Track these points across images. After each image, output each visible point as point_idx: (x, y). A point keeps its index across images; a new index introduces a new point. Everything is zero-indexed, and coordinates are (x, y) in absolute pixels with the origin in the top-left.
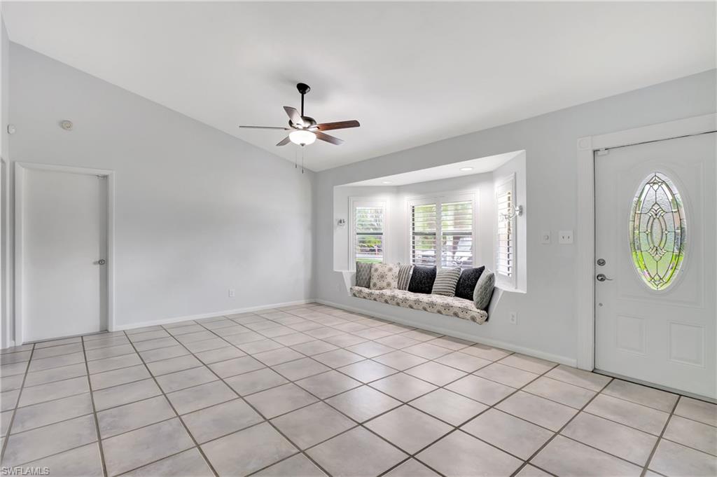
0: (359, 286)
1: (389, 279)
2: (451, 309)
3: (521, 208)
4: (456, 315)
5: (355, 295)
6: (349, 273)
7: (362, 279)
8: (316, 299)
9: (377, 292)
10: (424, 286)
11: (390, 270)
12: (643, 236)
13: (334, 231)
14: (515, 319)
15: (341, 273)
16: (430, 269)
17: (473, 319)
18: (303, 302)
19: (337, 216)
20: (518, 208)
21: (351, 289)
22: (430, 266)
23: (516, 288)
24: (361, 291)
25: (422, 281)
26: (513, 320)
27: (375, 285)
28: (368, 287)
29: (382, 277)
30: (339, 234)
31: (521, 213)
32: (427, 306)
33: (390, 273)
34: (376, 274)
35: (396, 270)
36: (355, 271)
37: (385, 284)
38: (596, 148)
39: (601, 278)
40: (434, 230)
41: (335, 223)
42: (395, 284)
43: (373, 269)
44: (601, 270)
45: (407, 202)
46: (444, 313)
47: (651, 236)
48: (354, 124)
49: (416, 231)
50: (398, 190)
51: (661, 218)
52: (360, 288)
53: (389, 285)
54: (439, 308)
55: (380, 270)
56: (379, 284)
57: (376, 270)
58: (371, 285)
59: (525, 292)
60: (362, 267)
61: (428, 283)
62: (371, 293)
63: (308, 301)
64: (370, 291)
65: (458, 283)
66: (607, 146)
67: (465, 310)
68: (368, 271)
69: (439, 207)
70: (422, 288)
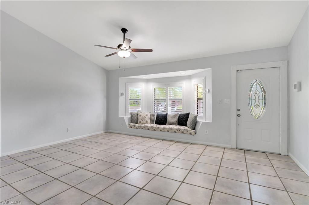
0: (132, 123)
1: (147, 120)
2: (180, 130)
3: (209, 90)
4: (183, 132)
5: (131, 127)
6: (127, 118)
7: (134, 120)
8: (108, 130)
9: (143, 125)
10: (163, 122)
11: (147, 115)
12: (253, 101)
13: (119, 98)
14: (207, 132)
15: (123, 117)
16: (165, 114)
17: (191, 134)
18: (102, 132)
19: (120, 91)
20: (207, 90)
21: (129, 124)
22: (165, 113)
23: (206, 121)
24: (135, 125)
25: (162, 120)
26: (206, 133)
27: (140, 122)
28: (137, 123)
29: (143, 118)
30: (121, 100)
31: (209, 92)
32: (169, 130)
33: (147, 117)
34: (140, 118)
35: (149, 115)
36: (130, 116)
37: (145, 122)
38: (238, 70)
39: (238, 115)
40: (165, 98)
41: (120, 95)
42: (149, 121)
43: (138, 116)
44: (239, 113)
45: (152, 86)
46: (177, 132)
47: (255, 101)
48: (151, 51)
49: (155, 98)
50: (148, 81)
51: (258, 95)
52: (134, 124)
53: (147, 122)
54: (175, 130)
55: (142, 116)
56: (142, 122)
57: (140, 116)
58: (138, 122)
59: (211, 122)
60: (133, 114)
61: (165, 120)
62: (140, 126)
63: (105, 131)
64: (139, 125)
65: (178, 120)
66: (241, 69)
67: (187, 130)
68: (136, 116)
69: (167, 89)
70: (162, 122)
